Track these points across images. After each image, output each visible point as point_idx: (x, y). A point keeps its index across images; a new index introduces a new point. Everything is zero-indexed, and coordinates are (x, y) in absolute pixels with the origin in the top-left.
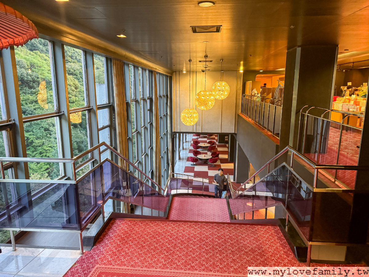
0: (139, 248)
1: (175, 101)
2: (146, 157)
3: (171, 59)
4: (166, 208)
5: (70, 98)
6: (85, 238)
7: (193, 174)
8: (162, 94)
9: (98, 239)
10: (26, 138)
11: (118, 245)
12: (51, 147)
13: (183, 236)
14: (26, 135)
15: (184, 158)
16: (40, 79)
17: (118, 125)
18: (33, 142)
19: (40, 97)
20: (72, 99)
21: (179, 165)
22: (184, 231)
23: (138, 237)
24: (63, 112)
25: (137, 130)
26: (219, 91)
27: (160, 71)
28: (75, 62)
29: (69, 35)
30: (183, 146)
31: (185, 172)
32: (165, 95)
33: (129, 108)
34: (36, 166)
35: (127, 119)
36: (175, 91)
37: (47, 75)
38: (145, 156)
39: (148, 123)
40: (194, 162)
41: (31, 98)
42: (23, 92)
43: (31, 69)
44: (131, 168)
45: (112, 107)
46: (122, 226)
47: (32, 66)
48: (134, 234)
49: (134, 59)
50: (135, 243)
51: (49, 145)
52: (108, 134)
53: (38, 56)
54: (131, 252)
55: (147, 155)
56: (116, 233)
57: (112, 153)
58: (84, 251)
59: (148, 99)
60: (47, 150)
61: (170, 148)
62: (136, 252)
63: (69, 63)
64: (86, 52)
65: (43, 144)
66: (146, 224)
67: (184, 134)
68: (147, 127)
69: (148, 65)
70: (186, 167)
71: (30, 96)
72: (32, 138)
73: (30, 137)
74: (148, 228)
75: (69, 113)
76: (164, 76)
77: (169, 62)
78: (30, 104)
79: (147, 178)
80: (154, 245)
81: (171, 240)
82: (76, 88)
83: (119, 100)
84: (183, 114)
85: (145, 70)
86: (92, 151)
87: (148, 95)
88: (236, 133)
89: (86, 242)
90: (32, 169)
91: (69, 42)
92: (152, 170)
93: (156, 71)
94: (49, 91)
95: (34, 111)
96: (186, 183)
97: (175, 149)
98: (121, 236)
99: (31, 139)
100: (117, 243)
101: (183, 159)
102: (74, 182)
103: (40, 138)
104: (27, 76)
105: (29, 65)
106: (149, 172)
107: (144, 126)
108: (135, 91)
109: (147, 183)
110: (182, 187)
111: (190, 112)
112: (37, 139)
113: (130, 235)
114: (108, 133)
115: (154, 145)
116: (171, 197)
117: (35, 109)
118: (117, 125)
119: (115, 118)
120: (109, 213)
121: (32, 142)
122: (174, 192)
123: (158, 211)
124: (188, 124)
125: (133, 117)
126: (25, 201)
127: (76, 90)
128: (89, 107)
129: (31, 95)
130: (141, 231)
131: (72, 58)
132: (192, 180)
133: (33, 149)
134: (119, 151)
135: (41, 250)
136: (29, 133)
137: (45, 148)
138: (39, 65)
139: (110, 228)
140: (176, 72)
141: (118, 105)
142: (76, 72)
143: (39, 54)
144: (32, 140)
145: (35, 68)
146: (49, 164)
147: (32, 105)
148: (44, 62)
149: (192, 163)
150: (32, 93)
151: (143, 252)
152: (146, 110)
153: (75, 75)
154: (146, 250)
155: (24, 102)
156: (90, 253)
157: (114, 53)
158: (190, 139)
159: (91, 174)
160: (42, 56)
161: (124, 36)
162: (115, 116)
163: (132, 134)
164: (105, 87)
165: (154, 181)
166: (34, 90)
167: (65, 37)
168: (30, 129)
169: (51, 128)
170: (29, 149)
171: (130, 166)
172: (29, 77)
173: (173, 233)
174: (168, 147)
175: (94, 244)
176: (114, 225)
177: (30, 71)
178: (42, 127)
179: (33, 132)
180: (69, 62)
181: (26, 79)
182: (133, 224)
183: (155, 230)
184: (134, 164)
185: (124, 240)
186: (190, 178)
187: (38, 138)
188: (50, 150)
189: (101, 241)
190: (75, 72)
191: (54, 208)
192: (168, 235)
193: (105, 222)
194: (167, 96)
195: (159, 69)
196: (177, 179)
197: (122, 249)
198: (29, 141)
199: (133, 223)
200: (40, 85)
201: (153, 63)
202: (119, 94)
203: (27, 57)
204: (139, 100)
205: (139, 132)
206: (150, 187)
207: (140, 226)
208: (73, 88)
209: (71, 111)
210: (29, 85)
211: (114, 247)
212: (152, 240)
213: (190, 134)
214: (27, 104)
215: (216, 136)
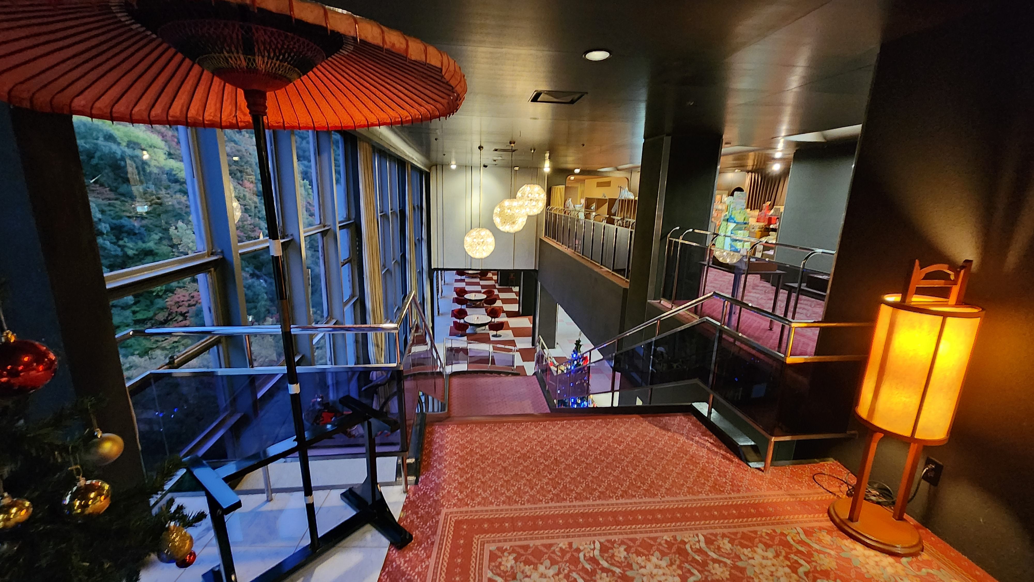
1: (435, 215)
8: (415, 204)
11: (460, 469)
17: (369, 258)
24: (292, 235)
26: (531, 200)
36: (435, 199)
45: (353, 225)
46: (450, 436)
56: (447, 449)
58: (409, 487)
66: (489, 429)
83: (369, 214)
88: (537, 269)
93: (413, 163)
98: (458, 454)
100: (458, 466)
107: (394, 259)
111: (480, 234)
113: (472, 450)
128: (324, 227)
132: (466, 349)
139: (431, 441)
140: (437, 166)
141: (368, 222)
176: (434, 435)
185: (467, 460)
189: (427, 465)
197: (472, 476)
202: (368, 204)
204: (388, 214)
211: (456, 474)
215: (493, 274)
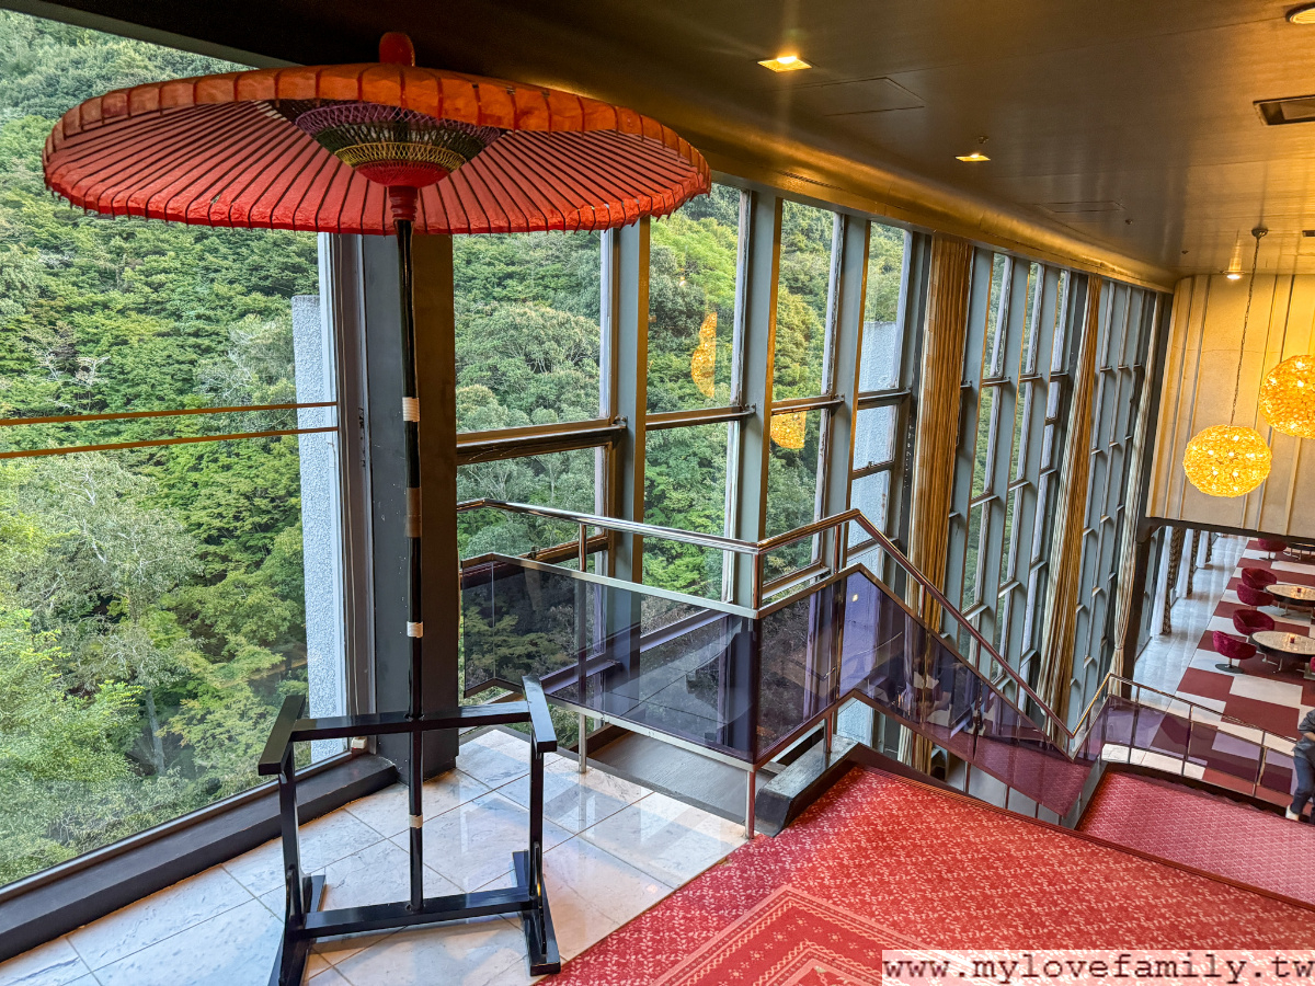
0: (929, 881)
1: (1174, 392)
2: (1018, 596)
3: (1178, 229)
4: (1070, 803)
5: (785, 367)
6: (763, 794)
7: (1220, 705)
8: (1116, 364)
9: (802, 810)
10: (647, 483)
11: (859, 847)
12: (712, 520)
13: (1101, 893)
14: (650, 472)
15: (1191, 630)
16: (706, 307)
17: (922, 465)
18: (665, 497)
19: (698, 360)
20: (789, 371)
21: (1161, 659)
22: (1107, 880)
23: (931, 846)
24: (754, 407)
25: (991, 491)
27: (1122, 274)
28: (818, 250)
29: (800, 169)
30: (1190, 583)
31: (1180, 689)
32: (1132, 369)
33: (971, 409)
34: (664, 568)
35: (957, 446)
36: (1179, 355)
37: (726, 292)
38: (1013, 593)
39: (1042, 472)
40: (1231, 657)
41: (677, 362)
42: (658, 346)
43: (687, 275)
44: (953, 627)
45: (908, 401)
46: (883, 796)
47: (692, 264)
48: (918, 830)
49: (1013, 233)
50: (917, 859)
51: (707, 512)
52: (882, 492)
53: (711, 235)
54: (898, 883)
55: (1020, 590)
56: (862, 810)
57: (887, 558)
58: (756, 833)
59: (1053, 379)
60: (698, 527)
61: (1126, 577)
62: (917, 890)
63: (798, 253)
64: (847, 220)
65: (691, 506)
66: (968, 813)
67: (1204, 536)
68: (1035, 483)
69: (1069, 253)
70: (1190, 670)
71: (673, 358)
72: (663, 483)
73: (659, 479)
74: (971, 828)
75: (770, 414)
76: (1136, 295)
77: (1166, 241)
78: (670, 381)
79: (1010, 678)
80: (984, 888)
81: (1050, 893)
82: (808, 337)
83: (937, 380)
84: (1195, 448)
85: (1058, 271)
86: (822, 529)
87: (1055, 365)
89: (765, 808)
90: (652, 575)
91: (798, 192)
92: (1033, 652)
93: (1104, 274)
94: (727, 344)
95: (680, 404)
96: (1178, 734)
97: (1148, 588)
98: (876, 825)
99: (661, 487)
100: (860, 842)
101: (1183, 636)
102: (751, 614)
103: (685, 487)
104: (674, 296)
105: (684, 264)
106: (1022, 658)
107: (1024, 480)
108: (1002, 350)
109: (1009, 696)
110: (1159, 745)
111: (1229, 441)
112: (676, 489)
113: (904, 830)
114: (884, 490)
115: (1056, 560)
116: (1097, 771)
117: (681, 398)
118: (917, 464)
119: (912, 441)
120: (849, 744)
121: (662, 496)
122: (1113, 753)
123: (1035, 803)
124: (1214, 490)
125: (983, 444)
126: (623, 649)
127: (805, 344)
128: (833, 398)
129: (676, 355)
130: (943, 829)
131: (809, 238)
132: (1213, 730)
133: (662, 518)
134: (911, 558)
135: (645, 791)
136: (658, 469)
137: (693, 519)
138: (711, 262)
139: (845, 790)
140: (1193, 277)
141: (930, 395)
142: (814, 282)
143: (716, 227)
144: (663, 491)
145: (699, 274)
146: (698, 570)
147: (676, 386)
148: (727, 252)
149: (1225, 660)
150: (681, 350)
151: (938, 896)
152: (1039, 421)
153: (811, 292)
154: (952, 894)
155: (657, 374)
156: (772, 846)
157: (944, 217)
158: (1233, 557)
159: (813, 598)
160: (722, 234)
161: (984, 158)
162: (913, 432)
163: (970, 502)
164: (894, 332)
165: (1040, 693)
166: (688, 341)
167: (786, 174)
168: (662, 456)
169: (717, 461)
170: (652, 515)
171: (950, 617)
172: (680, 300)
173: (1061, 874)
174: (1116, 576)
175: (788, 823)
176: (857, 783)
177: (682, 283)
178: (695, 454)
179: (669, 467)
180: (801, 250)
181: (670, 305)
182: (921, 802)
183: (996, 841)
184: (964, 610)
185: (883, 840)
186: (1199, 717)
187: (678, 486)
188: (706, 527)
189: (810, 820)
190: (811, 285)
191: (692, 685)
192: (1042, 874)
193: (831, 764)
194: (1140, 371)
195: (1118, 267)
196: (1137, 709)
197: (872, 865)
198: (656, 491)
199: (920, 798)
200: (704, 325)
201: (1092, 244)
202: (939, 360)
203: (680, 237)
204: (1016, 382)
205: (998, 498)
206: (1017, 712)
207: (944, 814)
208: (799, 337)
209: (776, 406)
210: (675, 324)
211: (848, 850)
212: (977, 868)
213: (1231, 539)
214: (662, 381)
